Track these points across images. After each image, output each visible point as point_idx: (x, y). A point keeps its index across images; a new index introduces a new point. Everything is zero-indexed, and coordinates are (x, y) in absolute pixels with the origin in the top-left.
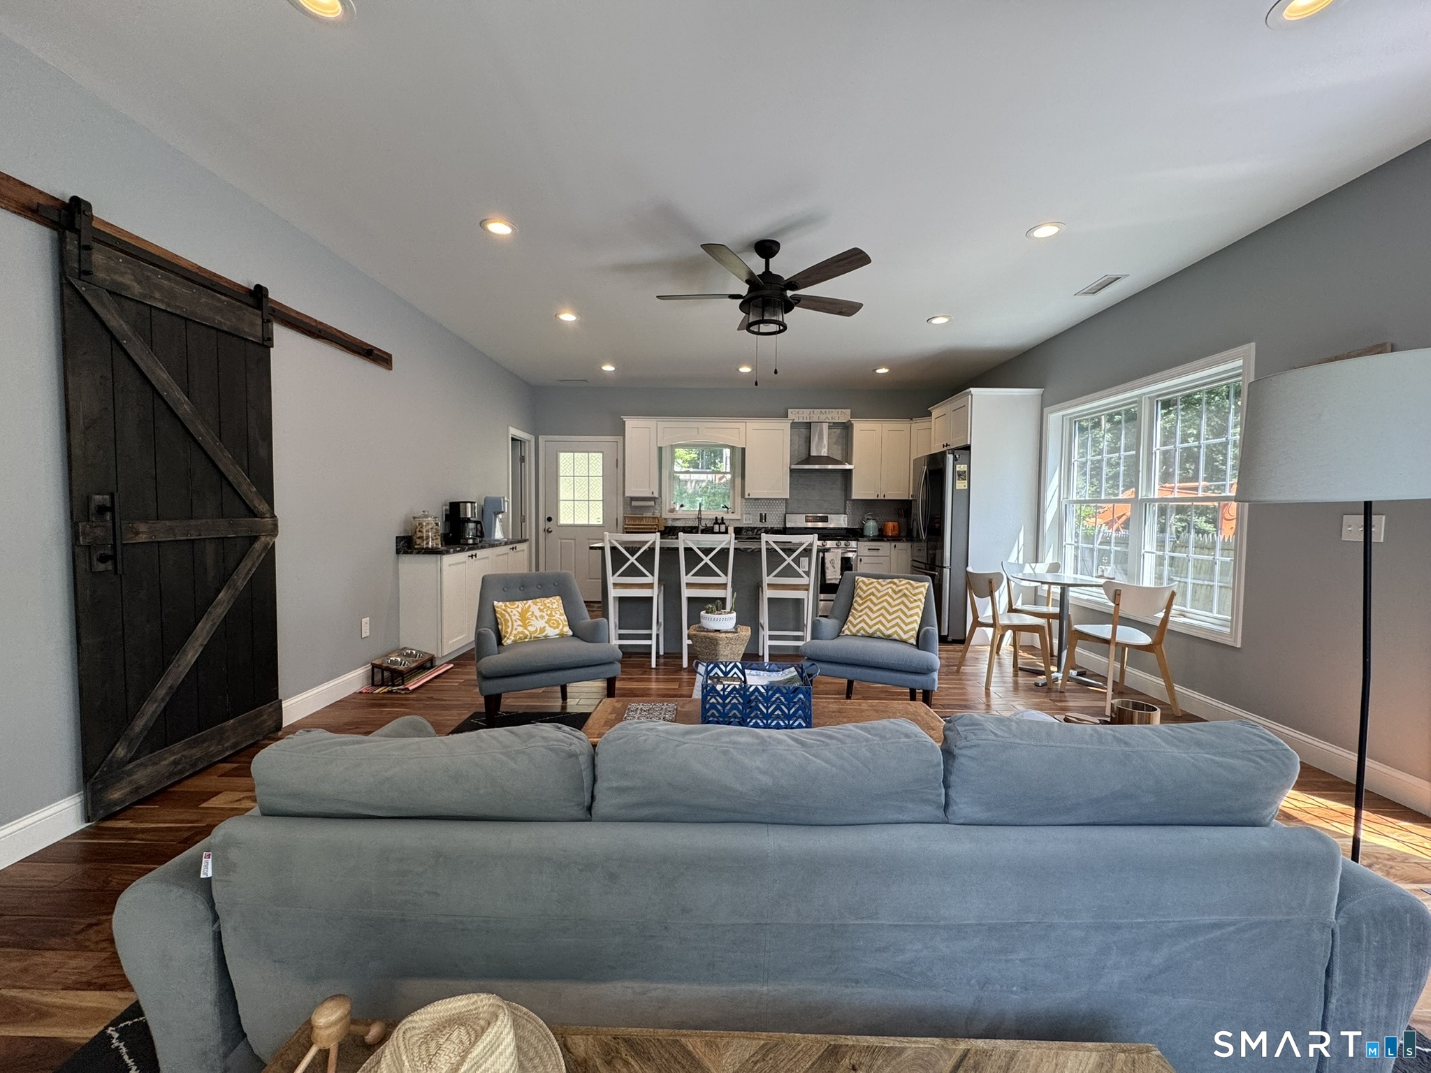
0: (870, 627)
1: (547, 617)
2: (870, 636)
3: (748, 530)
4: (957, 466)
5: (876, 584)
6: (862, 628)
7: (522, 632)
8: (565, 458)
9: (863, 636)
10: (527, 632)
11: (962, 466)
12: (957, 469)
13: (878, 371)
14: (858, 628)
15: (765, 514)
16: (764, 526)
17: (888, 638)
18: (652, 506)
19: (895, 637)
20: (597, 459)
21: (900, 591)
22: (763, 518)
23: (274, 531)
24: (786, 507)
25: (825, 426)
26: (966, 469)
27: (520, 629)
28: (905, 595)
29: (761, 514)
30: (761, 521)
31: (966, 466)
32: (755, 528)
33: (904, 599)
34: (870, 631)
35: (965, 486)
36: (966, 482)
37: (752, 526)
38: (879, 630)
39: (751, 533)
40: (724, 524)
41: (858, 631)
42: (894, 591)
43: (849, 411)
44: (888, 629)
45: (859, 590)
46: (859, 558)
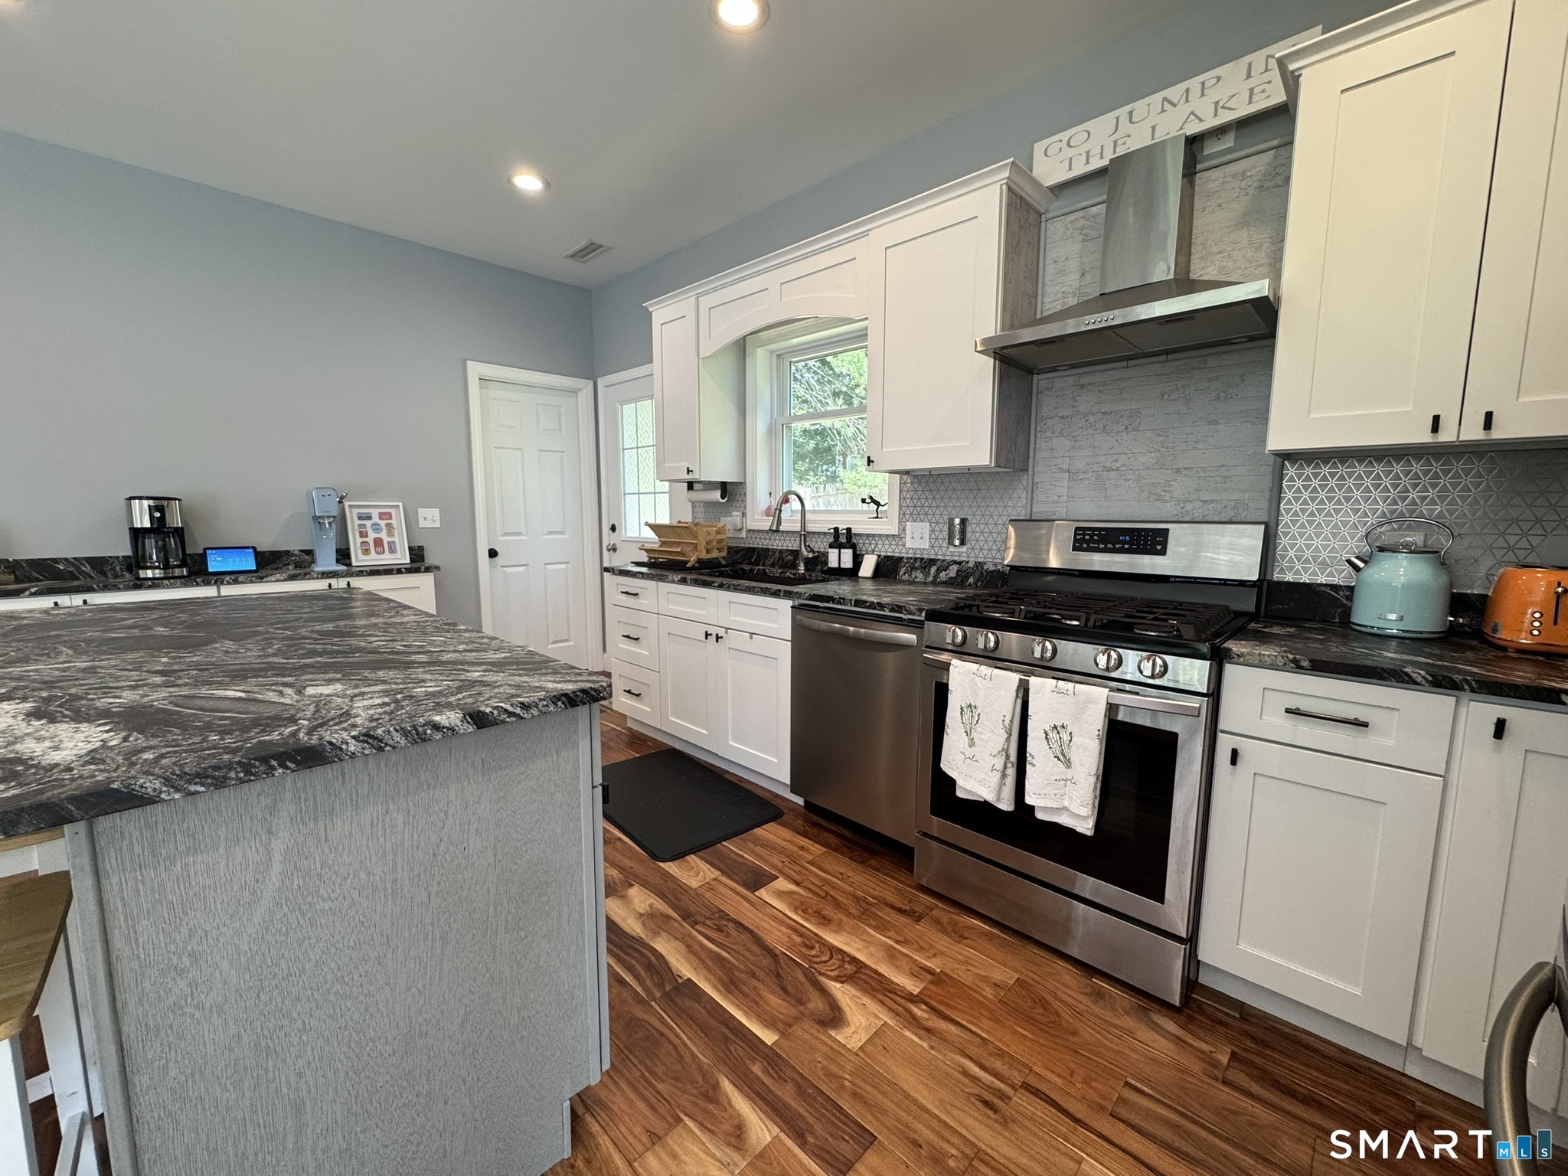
8: (628, 413)
22: (959, 531)
24: (1031, 498)
29: (952, 522)
30: (951, 542)
37: (929, 555)
46: (1225, 745)
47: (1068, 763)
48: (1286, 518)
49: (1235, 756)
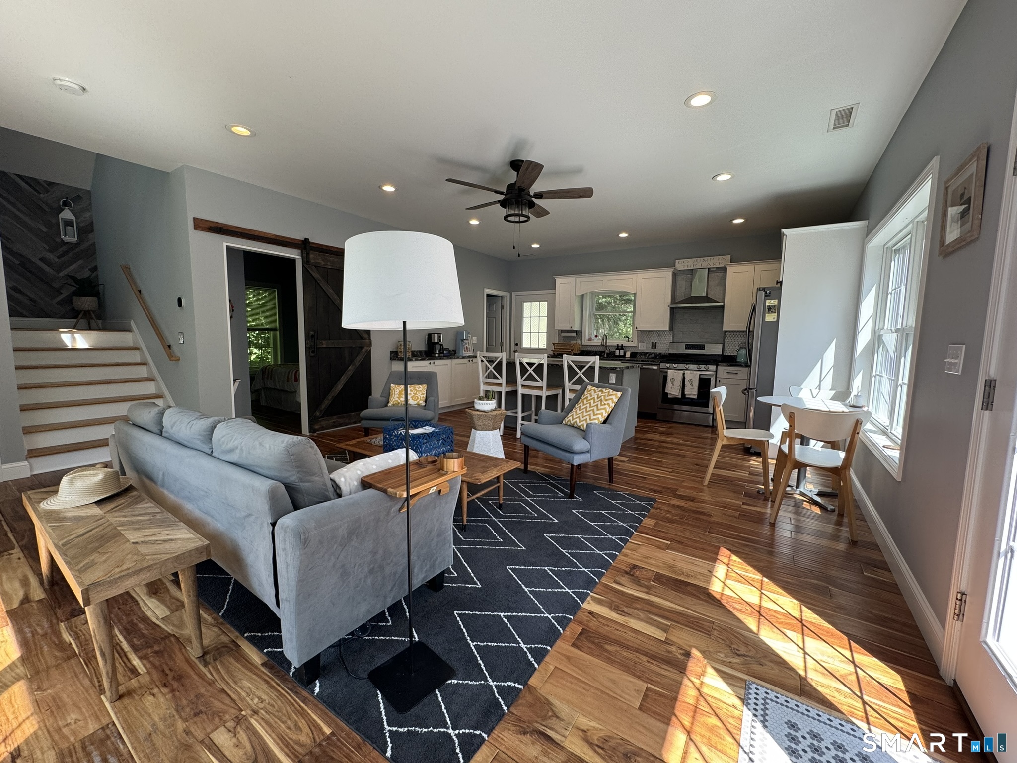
1: (413, 395)
3: (641, 355)
4: (767, 301)
7: (397, 401)
8: (526, 305)
10: (399, 401)
11: (772, 301)
12: (767, 304)
15: (656, 343)
16: (654, 352)
18: (574, 337)
20: (544, 305)
22: (654, 345)
23: (370, 345)
24: (673, 337)
25: (704, 271)
26: (776, 303)
27: (397, 399)
29: (652, 343)
30: (652, 348)
31: (777, 300)
32: (647, 353)
35: (774, 319)
36: (776, 314)
37: (646, 351)
39: (643, 357)
43: (729, 257)
46: (718, 380)
47: (693, 386)
48: (726, 343)
49: (719, 381)
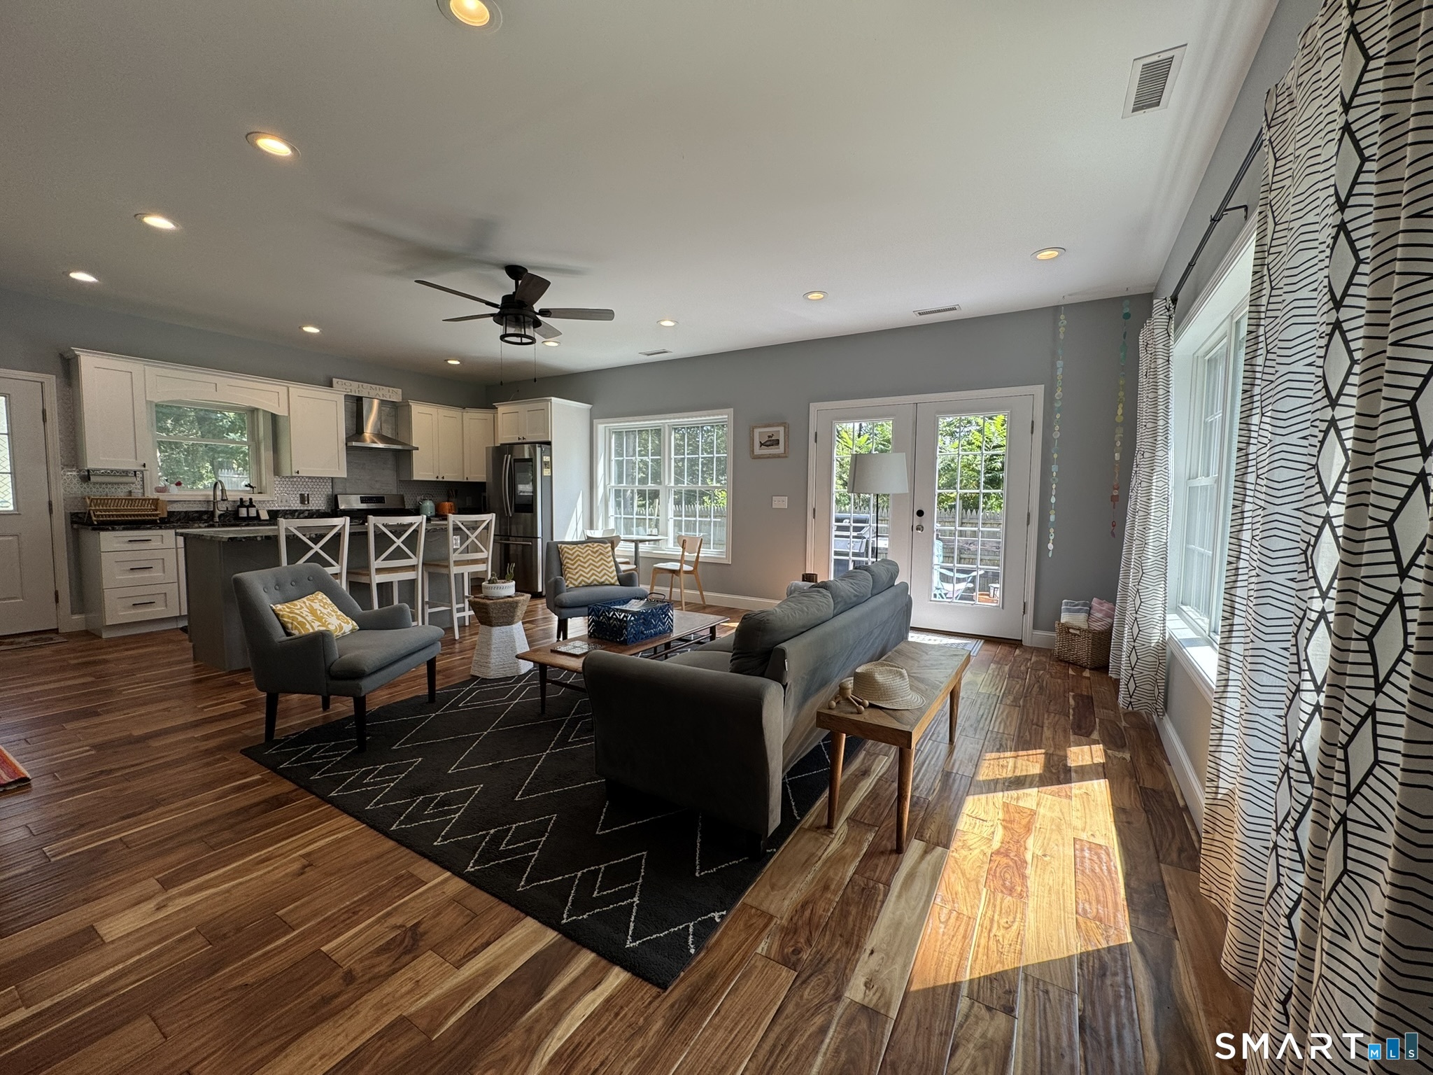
0: (589, 579)
1: (334, 614)
2: (589, 585)
4: (544, 457)
5: (577, 548)
6: (583, 580)
9: (583, 586)
12: (544, 460)
13: (450, 362)
14: (579, 581)
16: (306, 508)
17: (602, 584)
19: (607, 582)
21: (597, 551)
25: (376, 402)
26: (549, 460)
28: (601, 553)
29: (302, 495)
30: (302, 502)
31: (547, 457)
32: (296, 511)
33: (601, 556)
34: (589, 582)
35: (549, 473)
36: (550, 470)
38: (595, 579)
40: (254, 506)
41: (580, 583)
42: (592, 551)
43: (407, 392)
44: (601, 578)
45: (566, 555)
